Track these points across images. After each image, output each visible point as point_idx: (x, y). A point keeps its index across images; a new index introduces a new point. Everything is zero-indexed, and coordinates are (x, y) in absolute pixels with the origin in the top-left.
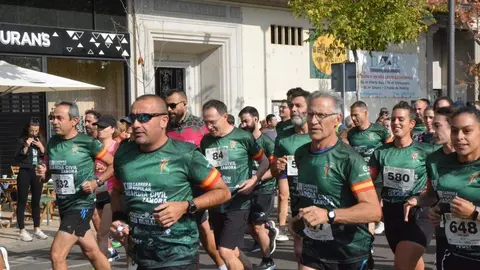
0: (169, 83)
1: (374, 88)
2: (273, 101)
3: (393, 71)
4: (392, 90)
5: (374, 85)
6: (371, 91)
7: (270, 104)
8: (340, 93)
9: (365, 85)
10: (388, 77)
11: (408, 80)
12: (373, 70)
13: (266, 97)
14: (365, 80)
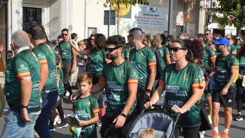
0: (33, 16)
1: (144, 24)
2: (88, 28)
3: (155, 15)
4: (154, 25)
5: (145, 22)
6: (143, 25)
7: (87, 29)
8: (107, 26)
9: (140, 22)
10: (152, 18)
11: (163, 21)
12: (144, 14)
13: (85, 25)
14: (140, 19)
